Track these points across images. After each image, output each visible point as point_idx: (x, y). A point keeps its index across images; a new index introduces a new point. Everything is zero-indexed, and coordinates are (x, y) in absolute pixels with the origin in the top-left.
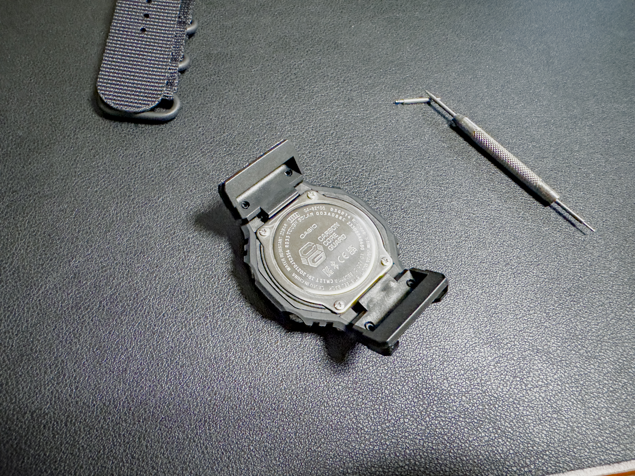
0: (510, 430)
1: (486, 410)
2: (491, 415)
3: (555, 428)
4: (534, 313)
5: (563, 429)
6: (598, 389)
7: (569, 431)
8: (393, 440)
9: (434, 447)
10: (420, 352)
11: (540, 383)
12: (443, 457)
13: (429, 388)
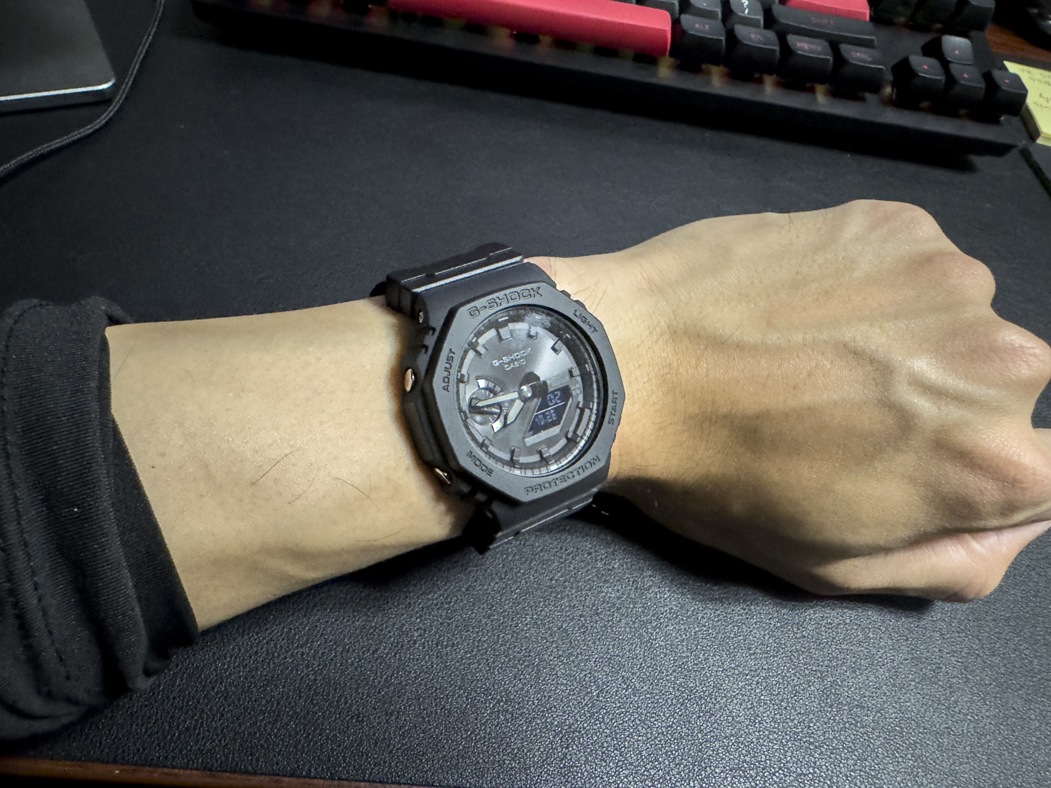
0: (932, 762)
1: (904, 733)
2: (910, 740)
3: (985, 770)
4: (966, 637)
5: (995, 775)
6: (1038, 738)
7: (1002, 778)
8: (795, 743)
9: (843, 761)
10: (829, 652)
11: (969, 717)
12: (852, 773)
13: (838, 694)
